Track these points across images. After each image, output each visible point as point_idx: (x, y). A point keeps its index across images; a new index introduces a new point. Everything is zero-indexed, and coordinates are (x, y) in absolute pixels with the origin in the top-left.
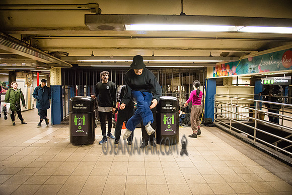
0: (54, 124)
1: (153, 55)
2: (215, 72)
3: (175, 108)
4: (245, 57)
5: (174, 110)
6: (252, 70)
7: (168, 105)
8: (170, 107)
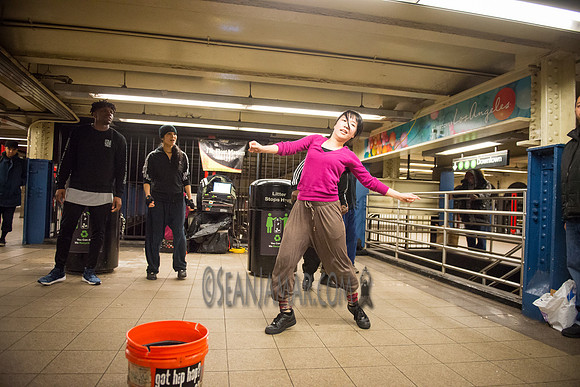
0: (28, 241)
1: (250, 96)
2: (368, 150)
3: (290, 201)
4: (425, 112)
5: (287, 203)
6: (438, 134)
7: (277, 194)
8: (279, 197)
